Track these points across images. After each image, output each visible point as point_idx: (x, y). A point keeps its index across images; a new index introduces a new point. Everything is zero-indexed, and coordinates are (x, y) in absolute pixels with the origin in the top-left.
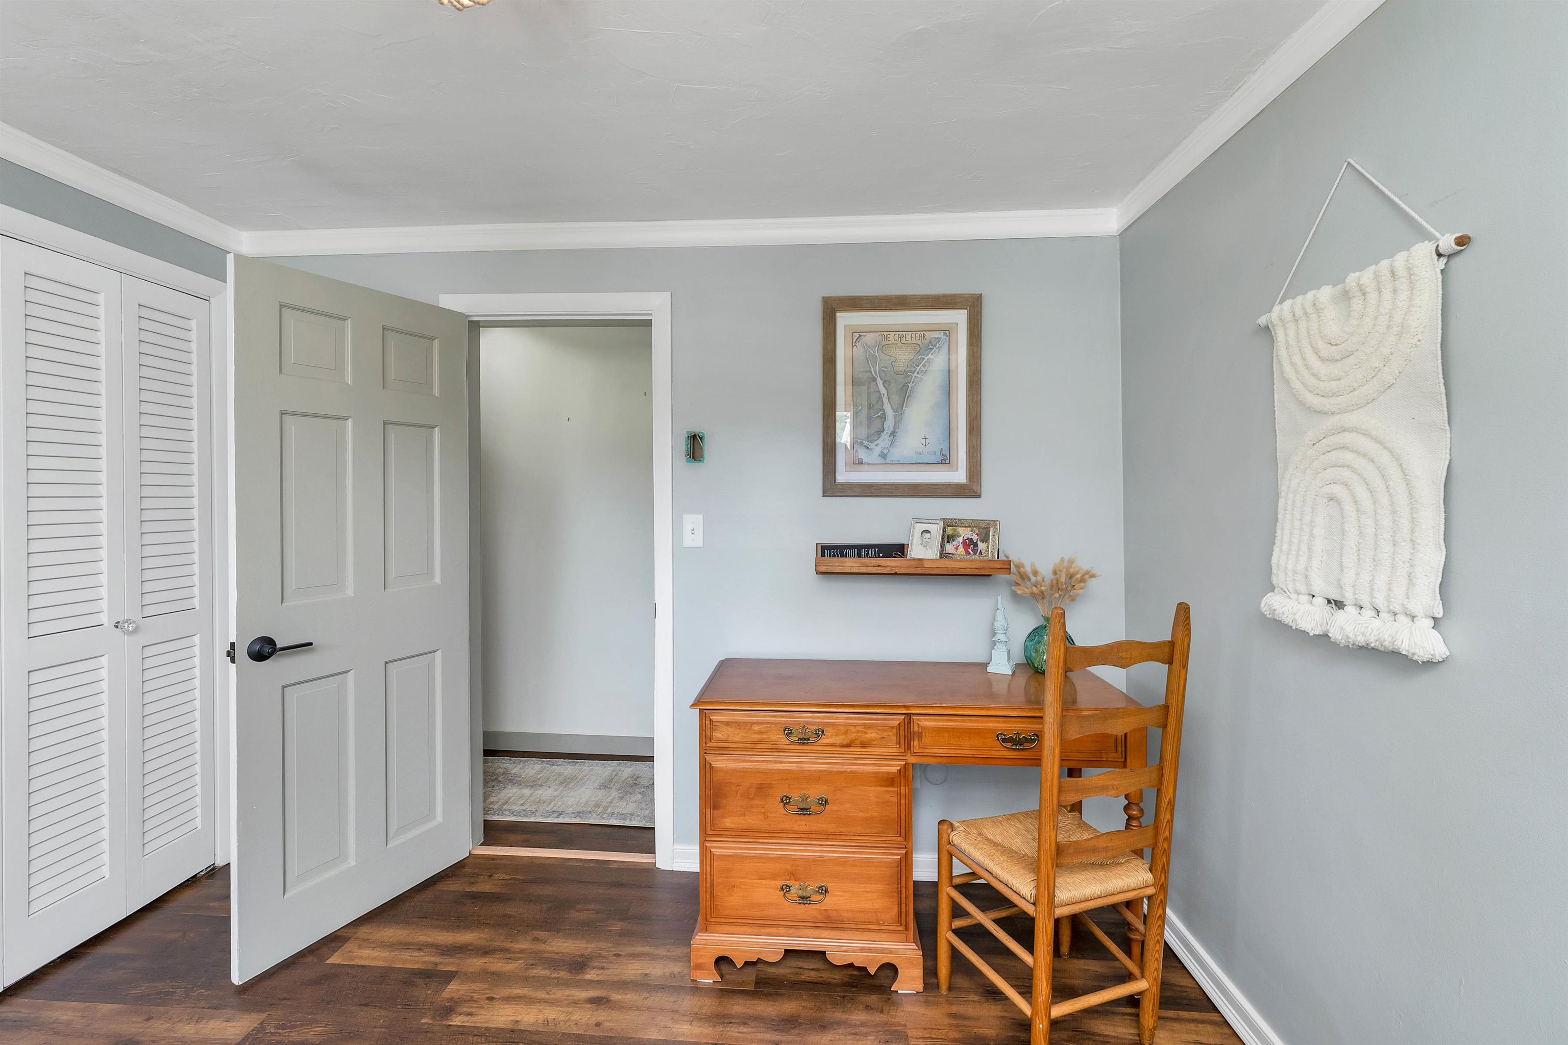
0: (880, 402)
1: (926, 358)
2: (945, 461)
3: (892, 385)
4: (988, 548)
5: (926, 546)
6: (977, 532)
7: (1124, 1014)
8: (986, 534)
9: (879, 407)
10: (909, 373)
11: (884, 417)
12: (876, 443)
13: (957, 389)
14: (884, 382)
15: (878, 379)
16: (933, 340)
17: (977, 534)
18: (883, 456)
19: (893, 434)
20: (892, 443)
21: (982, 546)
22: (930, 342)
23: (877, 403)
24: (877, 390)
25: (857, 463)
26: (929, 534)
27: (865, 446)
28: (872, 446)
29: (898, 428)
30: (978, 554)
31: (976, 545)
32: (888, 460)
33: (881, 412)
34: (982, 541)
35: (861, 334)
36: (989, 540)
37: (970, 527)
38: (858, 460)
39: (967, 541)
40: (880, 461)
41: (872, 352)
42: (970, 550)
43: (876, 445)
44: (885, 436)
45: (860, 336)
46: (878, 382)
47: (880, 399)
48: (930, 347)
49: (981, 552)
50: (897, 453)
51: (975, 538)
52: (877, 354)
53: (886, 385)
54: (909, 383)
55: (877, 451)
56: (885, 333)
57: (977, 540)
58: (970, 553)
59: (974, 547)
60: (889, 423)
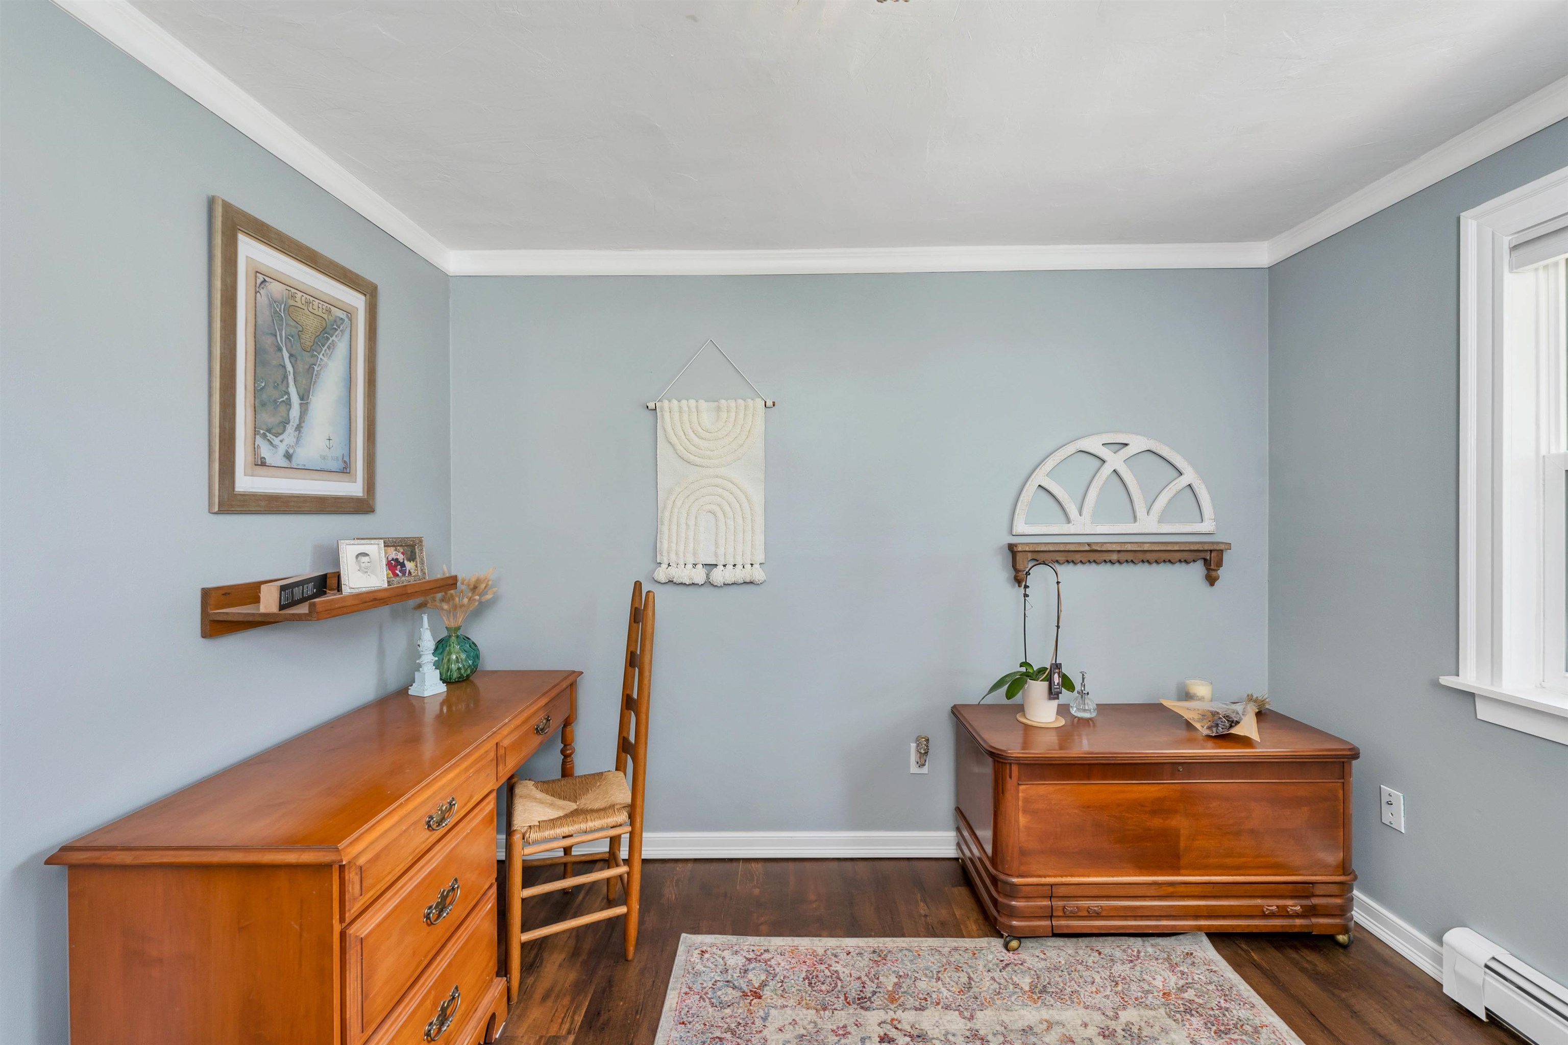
0: (285, 382)
1: (331, 339)
2: (346, 470)
3: (298, 362)
4: (416, 567)
5: (367, 572)
6: (402, 551)
7: (584, 898)
8: (412, 552)
9: (284, 389)
10: (315, 353)
11: (288, 403)
12: (281, 437)
13: (356, 386)
14: (291, 356)
15: (284, 349)
16: (338, 320)
17: (403, 553)
18: (288, 456)
19: (299, 428)
20: (298, 439)
21: (410, 566)
22: (335, 321)
23: (282, 382)
24: (283, 364)
25: (260, 463)
26: (367, 557)
27: (268, 440)
28: (276, 441)
29: (304, 422)
30: (407, 575)
31: (403, 565)
32: (294, 465)
33: (286, 397)
34: (409, 560)
35: (267, 279)
36: (416, 558)
37: (393, 546)
38: (261, 458)
39: (392, 562)
40: (284, 463)
41: (278, 310)
42: (397, 572)
43: (281, 441)
44: (290, 429)
45: (265, 281)
46: (284, 354)
47: (285, 377)
48: (335, 327)
49: (410, 572)
50: (303, 455)
51: (401, 557)
52: (283, 315)
53: (293, 360)
54: (315, 365)
55: (282, 449)
56: (293, 291)
57: (403, 559)
58: (398, 575)
59: (401, 567)
60: (295, 412)
